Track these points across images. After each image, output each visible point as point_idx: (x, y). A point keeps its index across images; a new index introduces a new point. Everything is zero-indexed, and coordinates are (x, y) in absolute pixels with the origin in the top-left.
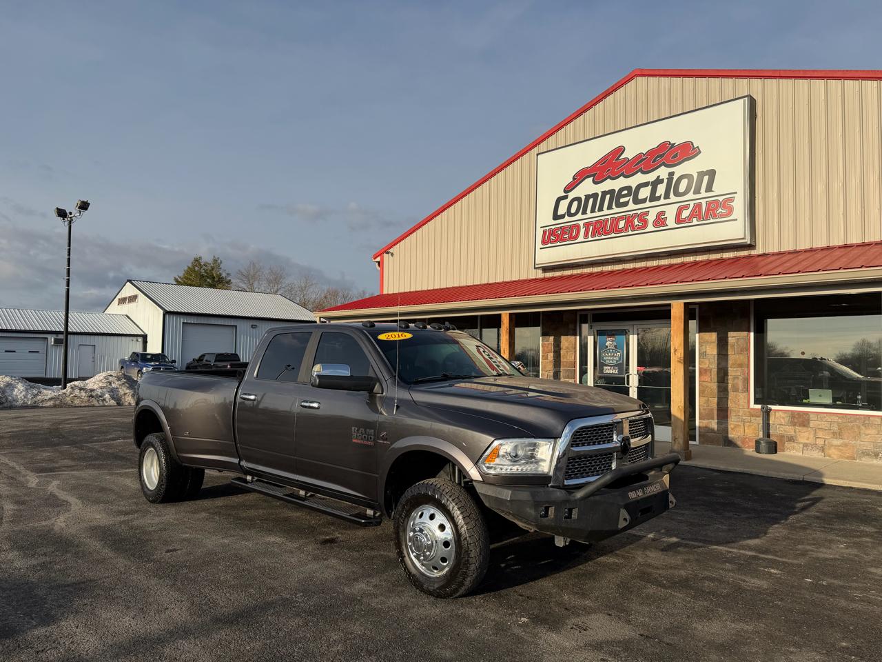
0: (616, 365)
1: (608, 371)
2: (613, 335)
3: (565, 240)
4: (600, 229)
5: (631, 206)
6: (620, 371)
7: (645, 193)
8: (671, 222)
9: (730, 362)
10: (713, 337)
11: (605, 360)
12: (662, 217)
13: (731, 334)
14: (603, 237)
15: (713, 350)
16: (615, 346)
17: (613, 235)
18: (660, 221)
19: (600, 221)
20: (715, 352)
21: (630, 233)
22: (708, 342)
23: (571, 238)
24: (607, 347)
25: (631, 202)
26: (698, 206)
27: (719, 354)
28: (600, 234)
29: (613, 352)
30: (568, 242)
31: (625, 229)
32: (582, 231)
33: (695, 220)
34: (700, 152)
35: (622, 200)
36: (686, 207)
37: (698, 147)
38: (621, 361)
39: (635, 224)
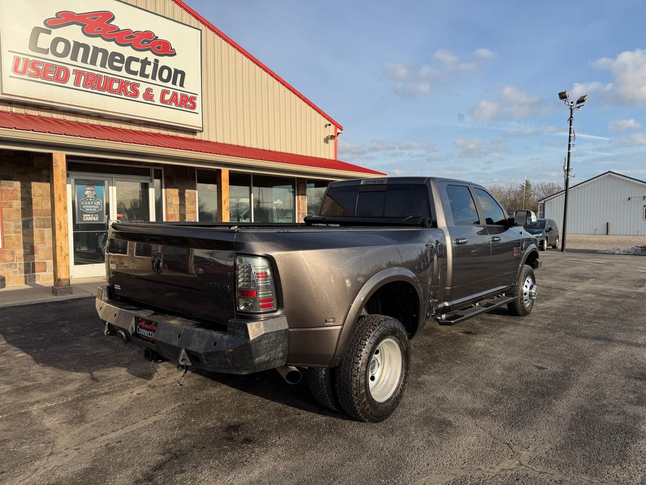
0: (96, 213)
1: (88, 218)
2: (93, 185)
3: (50, 79)
4: (93, 83)
5: (123, 73)
6: (101, 218)
7: (136, 66)
8: (157, 99)
9: (187, 210)
10: (175, 192)
11: (85, 209)
12: (150, 93)
13: (187, 191)
14: (96, 91)
15: (176, 201)
16: (95, 196)
17: (106, 93)
18: (148, 96)
19: (93, 75)
20: (178, 203)
21: (123, 96)
22: (173, 196)
23: (57, 79)
24: (86, 196)
25: (124, 68)
26: (175, 94)
27: (180, 205)
28: (93, 88)
29: (92, 201)
30: (53, 83)
31: (119, 91)
32: (72, 78)
33: (173, 104)
34: (175, 54)
35: (115, 64)
36: (168, 92)
37: (174, 49)
38: (101, 210)
39: (128, 90)
